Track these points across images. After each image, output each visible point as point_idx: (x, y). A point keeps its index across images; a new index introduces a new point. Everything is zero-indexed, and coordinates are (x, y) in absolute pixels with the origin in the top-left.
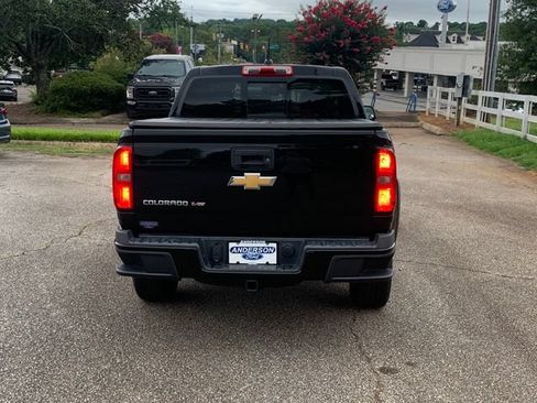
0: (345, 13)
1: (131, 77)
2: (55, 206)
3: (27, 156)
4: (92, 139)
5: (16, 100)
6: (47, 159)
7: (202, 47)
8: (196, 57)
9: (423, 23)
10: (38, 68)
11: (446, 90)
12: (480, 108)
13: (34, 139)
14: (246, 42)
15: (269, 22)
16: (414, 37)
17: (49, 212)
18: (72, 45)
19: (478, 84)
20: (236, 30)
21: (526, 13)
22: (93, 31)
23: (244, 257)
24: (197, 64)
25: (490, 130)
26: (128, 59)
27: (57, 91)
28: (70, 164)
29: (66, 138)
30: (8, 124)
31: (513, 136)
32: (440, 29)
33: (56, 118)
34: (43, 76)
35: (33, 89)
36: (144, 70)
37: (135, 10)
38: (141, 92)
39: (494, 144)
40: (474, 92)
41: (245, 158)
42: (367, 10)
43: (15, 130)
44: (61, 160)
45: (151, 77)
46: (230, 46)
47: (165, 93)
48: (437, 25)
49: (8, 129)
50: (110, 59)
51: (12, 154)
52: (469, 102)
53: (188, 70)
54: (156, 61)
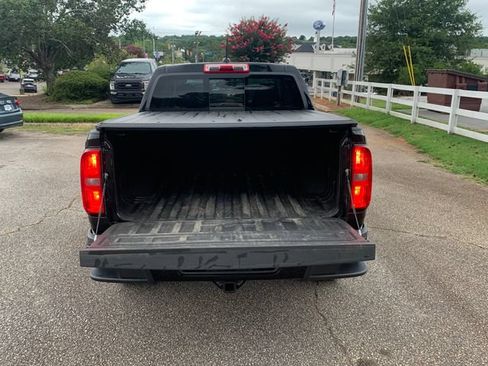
0: (260, 28)
1: (113, 75)
2: (53, 179)
3: (36, 135)
4: (85, 121)
5: (36, 92)
6: (50, 137)
7: (161, 54)
8: (157, 60)
9: (302, 38)
10: (47, 70)
11: (328, 81)
12: (353, 93)
13: (42, 122)
14: (190, 50)
15: (204, 37)
16: (298, 46)
17: (47, 186)
18: (70, 53)
19: (351, 77)
20: (184, 42)
21: (377, 28)
22: (85, 43)
24: (159, 65)
25: (361, 108)
26: (110, 62)
27: (60, 86)
28: (69, 141)
29: (65, 121)
30: (21, 112)
31: (378, 112)
32: (315, 41)
33: (60, 105)
34: (51, 75)
35: (44, 84)
36: (122, 70)
37: (115, 28)
38: (120, 85)
39: (368, 118)
40: (349, 82)
42: (274, 27)
43: (27, 115)
44: (62, 137)
45: (127, 74)
46: (180, 53)
47: (138, 85)
48: (312, 39)
49: (21, 116)
50: (99, 62)
51: (26, 134)
52: (345, 89)
53: (154, 70)
54: (130, 63)
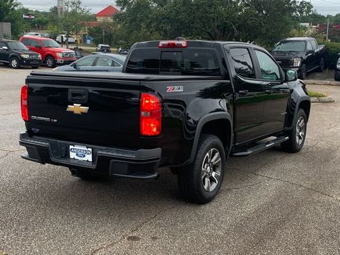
23: (77, 155)
41: (74, 95)
47: (287, 62)
